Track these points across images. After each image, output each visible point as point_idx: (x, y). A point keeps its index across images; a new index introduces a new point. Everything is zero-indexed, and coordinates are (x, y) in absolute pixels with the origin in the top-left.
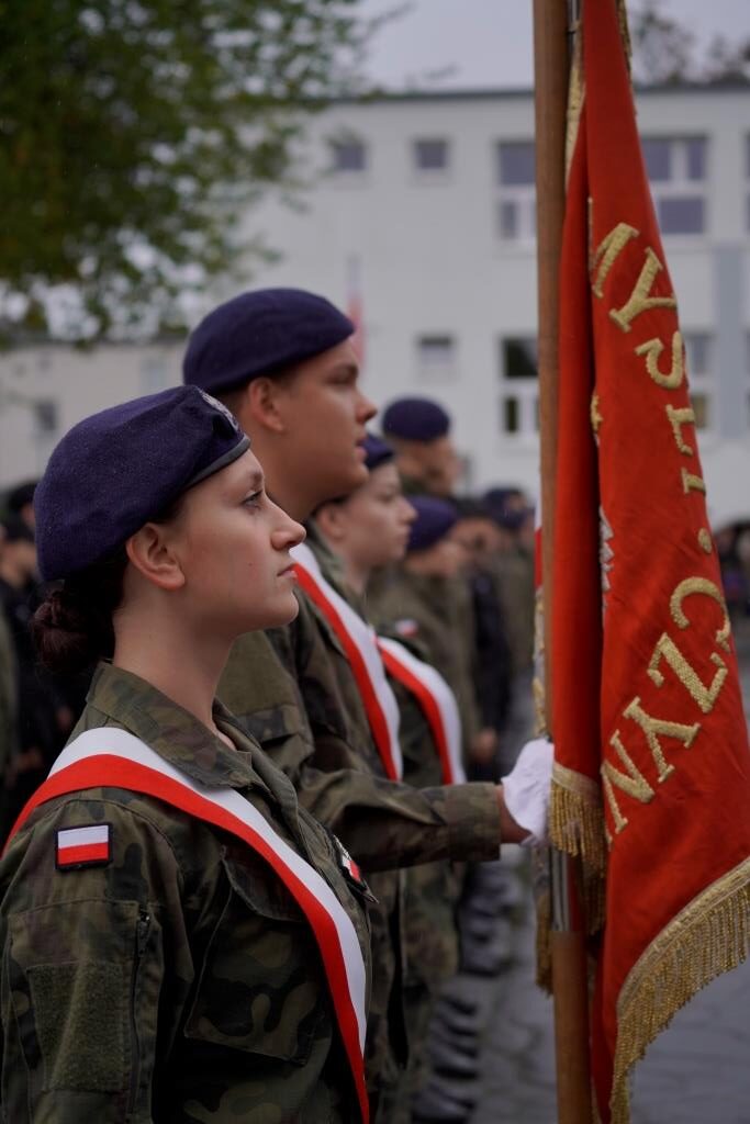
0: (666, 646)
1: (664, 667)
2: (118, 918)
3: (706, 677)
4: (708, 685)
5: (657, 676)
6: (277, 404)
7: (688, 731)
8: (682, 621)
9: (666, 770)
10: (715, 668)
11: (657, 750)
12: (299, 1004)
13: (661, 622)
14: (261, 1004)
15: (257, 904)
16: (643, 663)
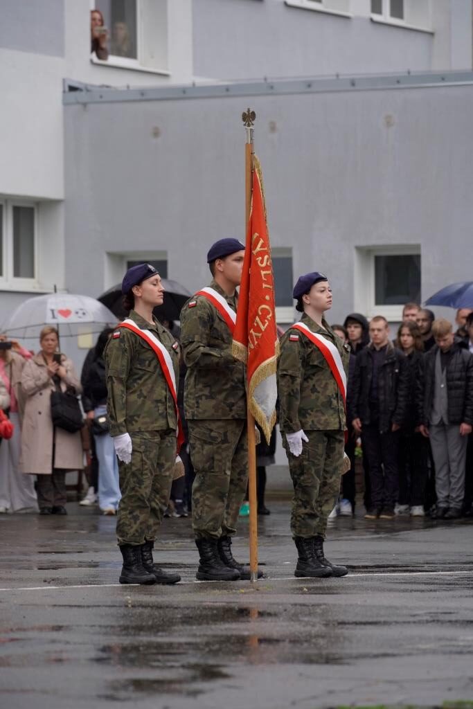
0: (257, 319)
1: (257, 323)
2: (120, 345)
3: (264, 324)
4: (264, 325)
5: (256, 325)
6: (222, 265)
7: (260, 335)
8: (260, 313)
9: (256, 342)
10: (265, 323)
11: (255, 339)
12: (154, 363)
13: (257, 314)
14: (147, 362)
15: (145, 346)
16: (253, 322)
